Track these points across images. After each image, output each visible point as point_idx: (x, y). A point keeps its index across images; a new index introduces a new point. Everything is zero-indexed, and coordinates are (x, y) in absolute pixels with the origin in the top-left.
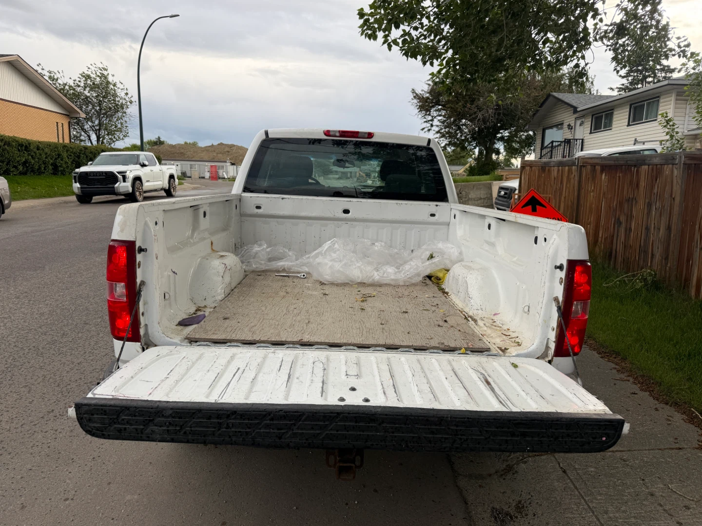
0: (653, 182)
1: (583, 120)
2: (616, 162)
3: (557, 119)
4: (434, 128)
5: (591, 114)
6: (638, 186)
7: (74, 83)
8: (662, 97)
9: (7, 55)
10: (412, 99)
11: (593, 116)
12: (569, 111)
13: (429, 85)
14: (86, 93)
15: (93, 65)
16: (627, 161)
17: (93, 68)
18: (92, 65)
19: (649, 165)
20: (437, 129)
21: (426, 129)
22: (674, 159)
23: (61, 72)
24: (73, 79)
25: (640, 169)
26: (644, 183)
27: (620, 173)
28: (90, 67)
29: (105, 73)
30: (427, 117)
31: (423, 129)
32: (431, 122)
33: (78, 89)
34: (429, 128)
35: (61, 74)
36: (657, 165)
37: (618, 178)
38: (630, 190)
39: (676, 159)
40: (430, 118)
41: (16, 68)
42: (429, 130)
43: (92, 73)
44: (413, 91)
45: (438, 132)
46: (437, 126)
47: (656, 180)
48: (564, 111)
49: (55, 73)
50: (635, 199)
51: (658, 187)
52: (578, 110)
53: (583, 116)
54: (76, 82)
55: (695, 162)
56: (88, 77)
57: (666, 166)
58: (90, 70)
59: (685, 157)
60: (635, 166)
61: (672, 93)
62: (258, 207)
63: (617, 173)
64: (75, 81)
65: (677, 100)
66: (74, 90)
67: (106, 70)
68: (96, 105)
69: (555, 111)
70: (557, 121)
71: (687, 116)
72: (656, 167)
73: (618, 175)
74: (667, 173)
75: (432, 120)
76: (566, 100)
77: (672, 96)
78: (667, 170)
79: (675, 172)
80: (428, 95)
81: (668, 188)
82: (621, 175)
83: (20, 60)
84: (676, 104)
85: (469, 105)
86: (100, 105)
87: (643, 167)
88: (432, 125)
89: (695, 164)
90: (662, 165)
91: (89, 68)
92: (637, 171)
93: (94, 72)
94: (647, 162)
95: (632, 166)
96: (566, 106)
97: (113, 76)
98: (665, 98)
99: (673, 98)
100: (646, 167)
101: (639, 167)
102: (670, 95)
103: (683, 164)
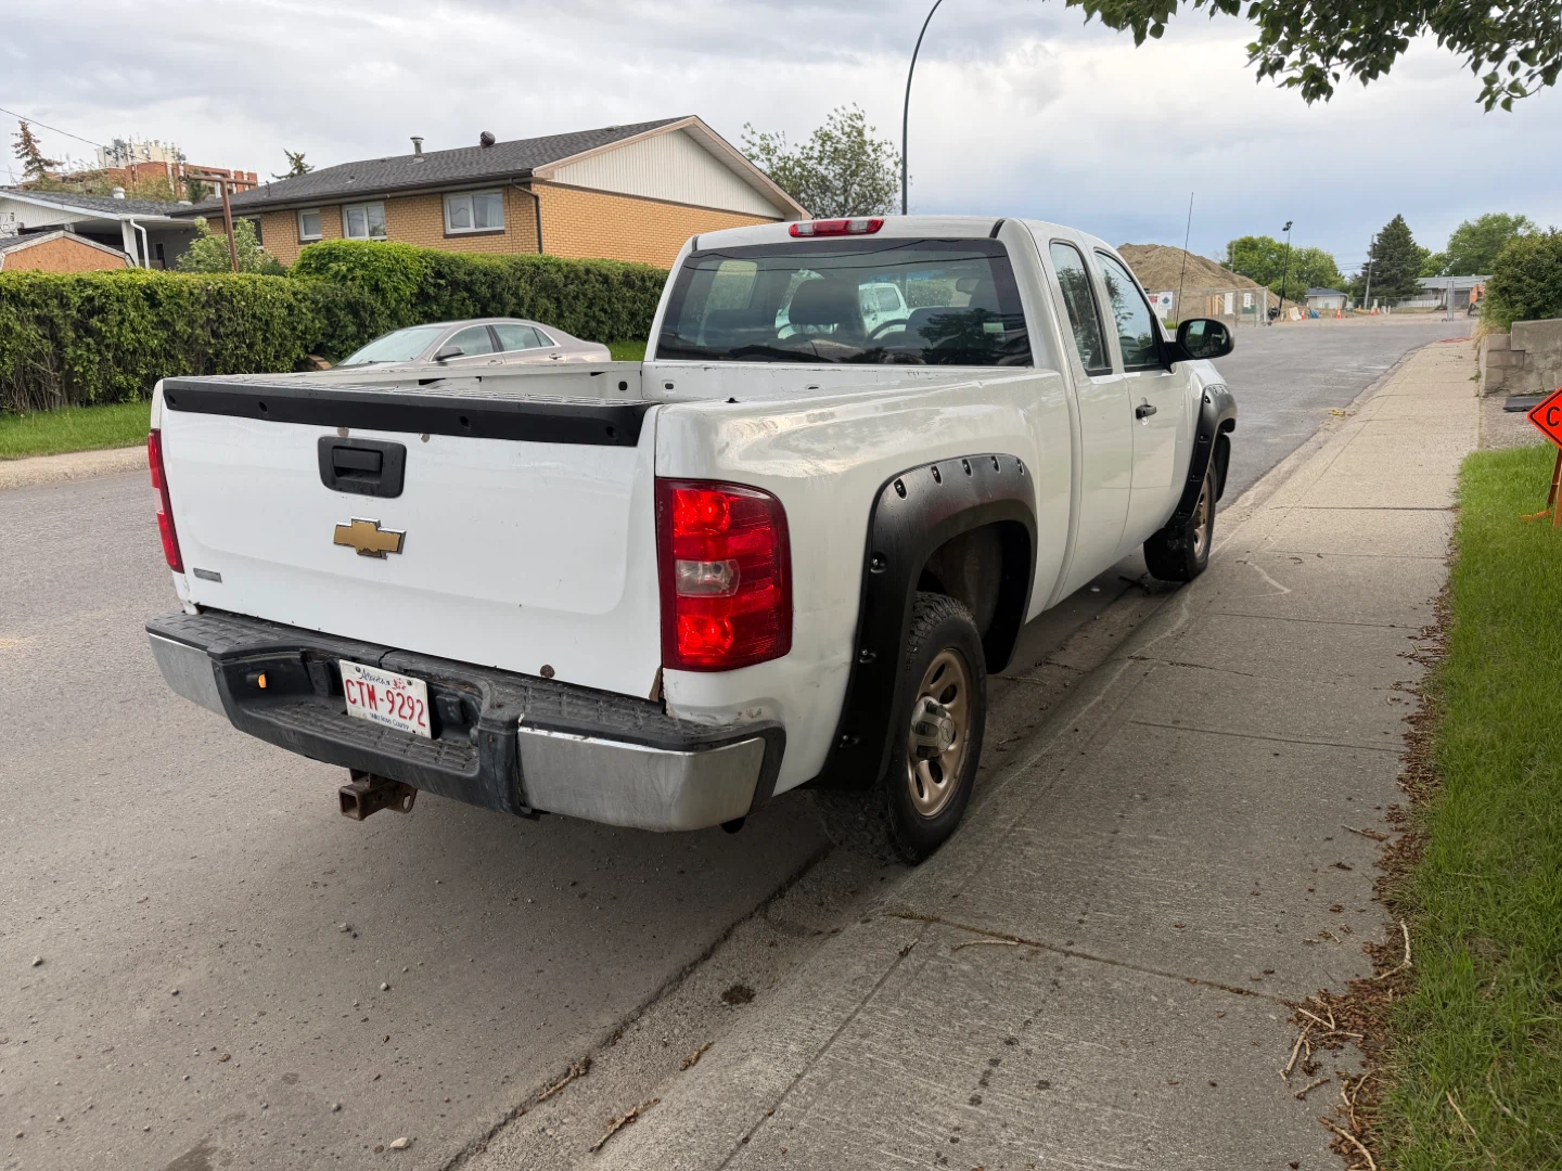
7: (802, 153)
9: (672, 120)
14: (821, 169)
15: (841, 111)
17: (838, 118)
18: (836, 110)
23: (780, 134)
24: (800, 145)
28: (834, 114)
29: (859, 124)
33: (810, 164)
35: (782, 139)
41: (694, 140)
43: (835, 127)
49: (772, 138)
54: (805, 151)
56: (825, 137)
58: (832, 122)
62: (669, 386)
64: (804, 148)
66: (803, 167)
67: (861, 118)
68: (838, 192)
83: (699, 124)
86: (845, 191)
91: (831, 118)
93: (839, 126)
97: (873, 130)
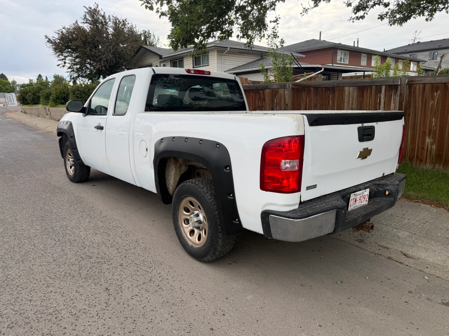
0: (273, 97)
1: (165, 63)
2: (250, 88)
3: (147, 62)
4: (67, 65)
5: (170, 60)
6: (264, 100)
8: (210, 53)
10: (46, 43)
11: (171, 61)
12: (155, 57)
13: (59, 34)
16: (257, 87)
19: (270, 89)
20: (69, 65)
21: (61, 65)
22: (285, 86)
25: (265, 91)
26: (268, 98)
27: (252, 94)
30: (60, 56)
31: (58, 65)
32: (64, 61)
34: (63, 64)
36: (275, 89)
37: (251, 96)
38: (260, 102)
39: (287, 86)
40: (62, 57)
42: (64, 66)
44: (46, 37)
45: (70, 68)
46: (69, 63)
47: (275, 96)
48: (151, 57)
50: (264, 106)
51: (277, 100)
52: (163, 57)
53: (165, 61)
55: (297, 87)
57: (280, 89)
59: (292, 85)
60: (261, 90)
61: (215, 51)
63: (250, 94)
65: (217, 55)
69: (146, 56)
70: (147, 64)
71: (223, 64)
72: (275, 90)
73: (251, 95)
74: (281, 92)
75: (65, 59)
76: (153, 50)
77: (215, 53)
78: (281, 91)
79: (286, 92)
80: (58, 41)
81: (283, 100)
82: (253, 94)
84: (217, 57)
85: (94, 50)
87: (266, 90)
88: (65, 63)
89: (297, 88)
90: (278, 89)
92: (263, 92)
94: (269, 87)
95: (259, 90)
96: (153, 54)
98: (212, 53)
99: (216, 53)
100: (269, 90)
101: (264, 90)
102: (214, 52)
103: (291, 88)
